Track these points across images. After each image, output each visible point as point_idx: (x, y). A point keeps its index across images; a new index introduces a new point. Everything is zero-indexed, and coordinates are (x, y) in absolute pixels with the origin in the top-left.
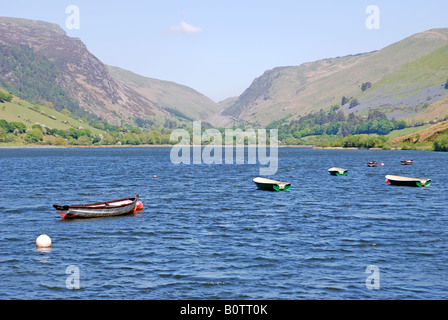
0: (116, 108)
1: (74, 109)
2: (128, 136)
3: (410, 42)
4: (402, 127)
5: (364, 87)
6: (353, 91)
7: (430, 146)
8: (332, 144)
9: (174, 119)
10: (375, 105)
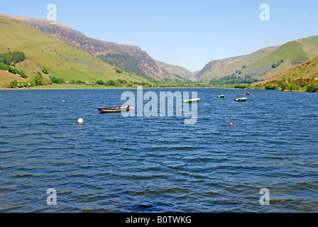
0: (158, 75)
1: (143, 75)
2: (162, 84)
3: (260, 51)
4: (256, 81)
5: (244, 67)
6: (240, 68)
7: (264, 88)
8: (231, 87)
9: (178, 78)
10: (247, 73)
